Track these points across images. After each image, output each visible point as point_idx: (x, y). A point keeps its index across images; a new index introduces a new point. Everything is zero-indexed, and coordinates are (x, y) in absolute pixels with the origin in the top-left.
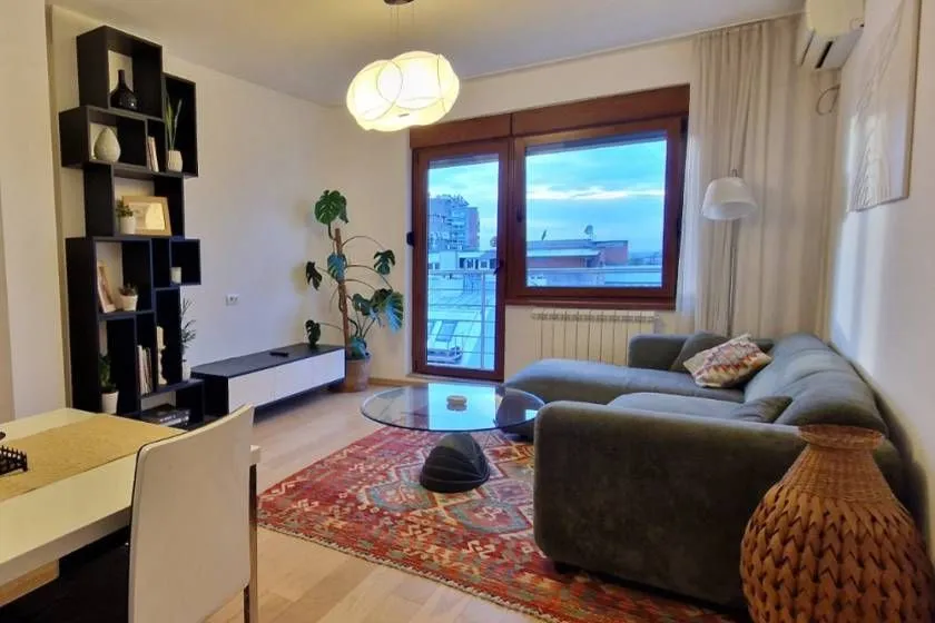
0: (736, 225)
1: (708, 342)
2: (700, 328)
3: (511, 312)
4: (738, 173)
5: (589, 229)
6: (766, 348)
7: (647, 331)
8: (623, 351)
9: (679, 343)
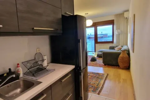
0: (119, 34)
1: (117, 46)
2: (116, 45)
3: (96, 45)
4: (119, 29)
5: (102, 32)
6: (122, 47)
7: (111, 46)
8: (109, 48)
9: (114, 47)
